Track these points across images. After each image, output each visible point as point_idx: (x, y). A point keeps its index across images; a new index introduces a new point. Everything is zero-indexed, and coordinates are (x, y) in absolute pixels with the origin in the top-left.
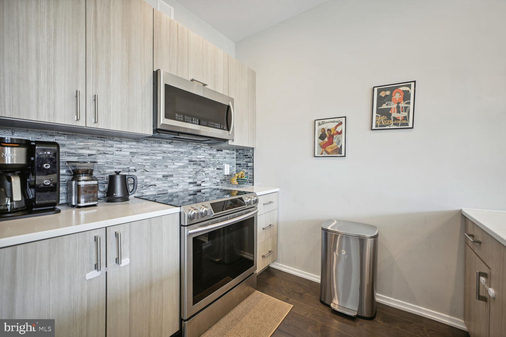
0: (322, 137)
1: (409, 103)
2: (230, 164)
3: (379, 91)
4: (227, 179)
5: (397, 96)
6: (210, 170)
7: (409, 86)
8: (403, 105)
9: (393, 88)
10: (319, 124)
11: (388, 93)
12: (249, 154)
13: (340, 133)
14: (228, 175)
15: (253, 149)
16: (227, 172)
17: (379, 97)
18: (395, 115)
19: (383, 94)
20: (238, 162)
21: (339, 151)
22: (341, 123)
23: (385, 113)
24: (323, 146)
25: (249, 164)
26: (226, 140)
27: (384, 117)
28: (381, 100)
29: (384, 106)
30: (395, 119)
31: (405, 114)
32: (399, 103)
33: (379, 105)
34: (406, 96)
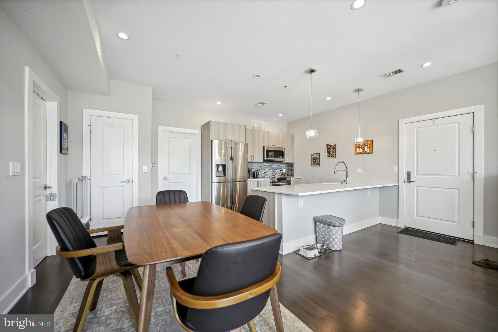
0: (313, 160)
1: (334, 150)
2: (285, 169)
3: (328, 146)
4: (284, 174)
5: (332, 148)
6: (278, 171)
7: (334, 145)
8: (333, 151)
9: (331, 146)
10: (313, 155)
11: (330, 147)
12: (292, 165)
13: (318, 159)
14: (284, 173)
15: (293, 163)
16: (284, 171)
17: (328, 148)
18: (331, 153)
19: (329, 147)
20: (288, 168)
21: (318, 164)
22: (318, 155)
24: (314, 163)
25: (292, 169)
26: (282, 161)
27: (329, 154)
28: (328, 149)
29: (329, 151)
30: (331, 155)
31: (333, 153)
32: (332, 150)
33: (328, 150)
34: (334, 148)
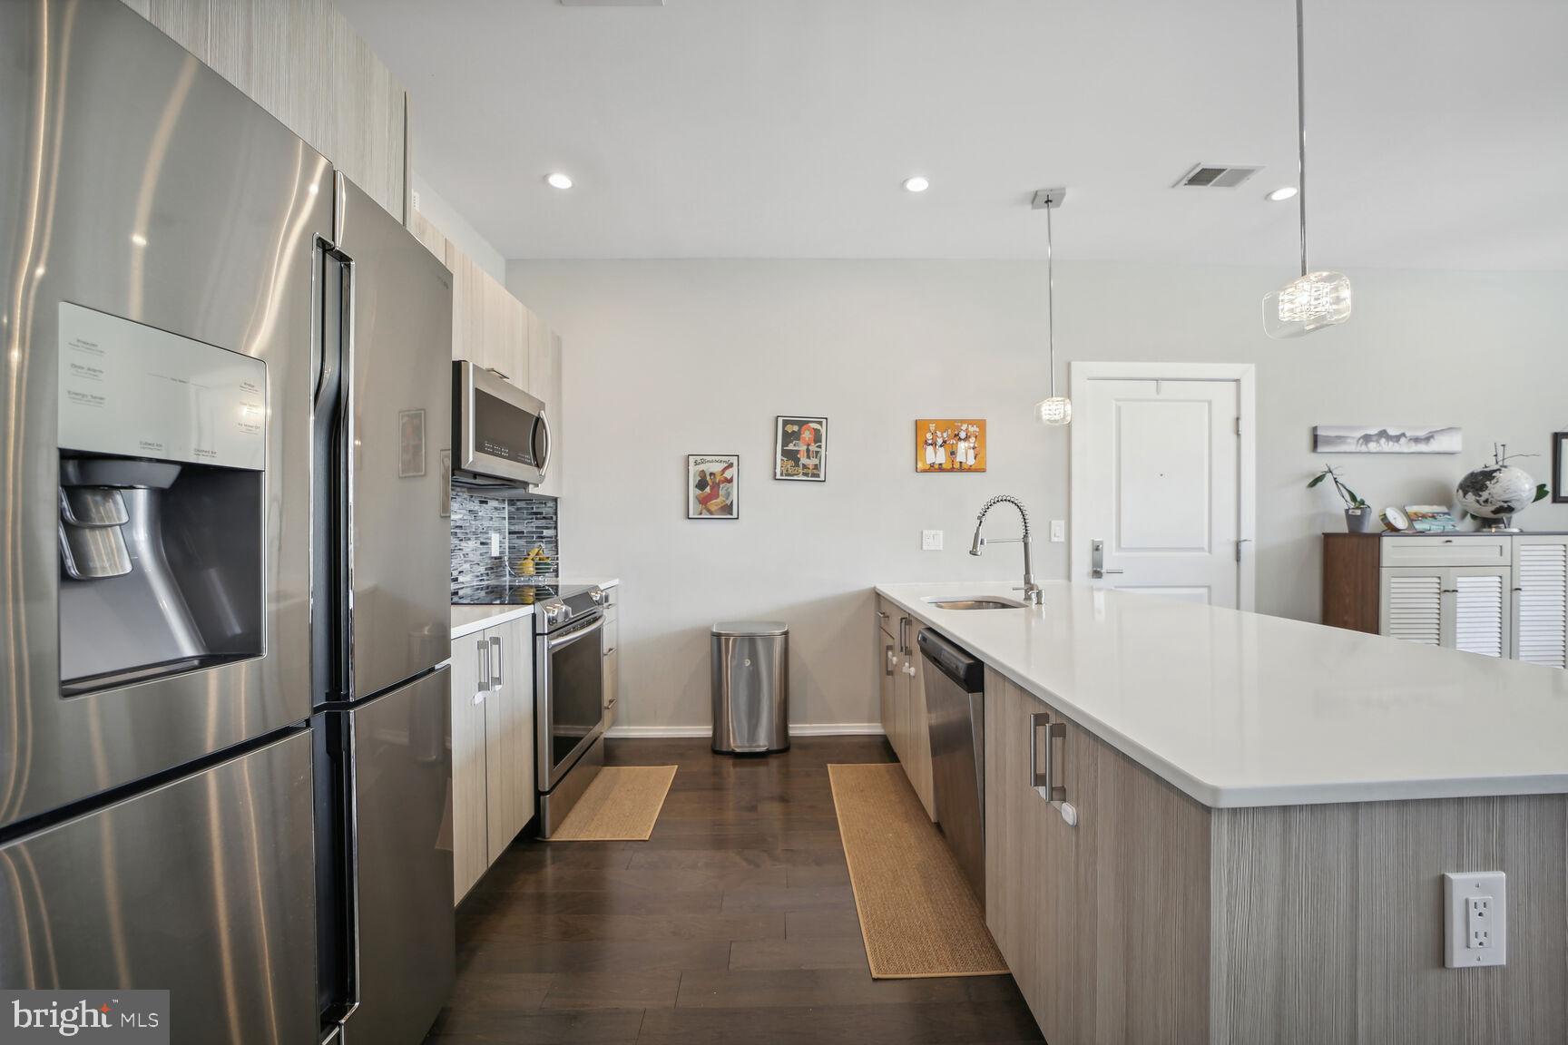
0: (701, 485)
1: (820, 447)
2: (498, 530)
3: (786, 423)
4: (496, 565)
5: (807, 435)
6: (470, 546)
7: (820, 423)
8: (813, 448)
9: (802, 423)
10: (696, 463)
11: (796, 428)
12: (546, 510)
13: (730, 481)
14: (496, 558)
15: (555, 500)
16: (495, 552)
17: (785, 433)
18: (804, 460)
19: (790, 429)
20: (516, 528)
21: (728, 509)
22: (731, 465)
23: (791, 456)
24: (704, 501)
25: (546, 533)
27: (791, 463)
28: (788, 437)
29: (791, 447)
30: (805, 466)
31: (815, 461)
32: (809, 445)
33: (785, 444)
34: (817, 438)
